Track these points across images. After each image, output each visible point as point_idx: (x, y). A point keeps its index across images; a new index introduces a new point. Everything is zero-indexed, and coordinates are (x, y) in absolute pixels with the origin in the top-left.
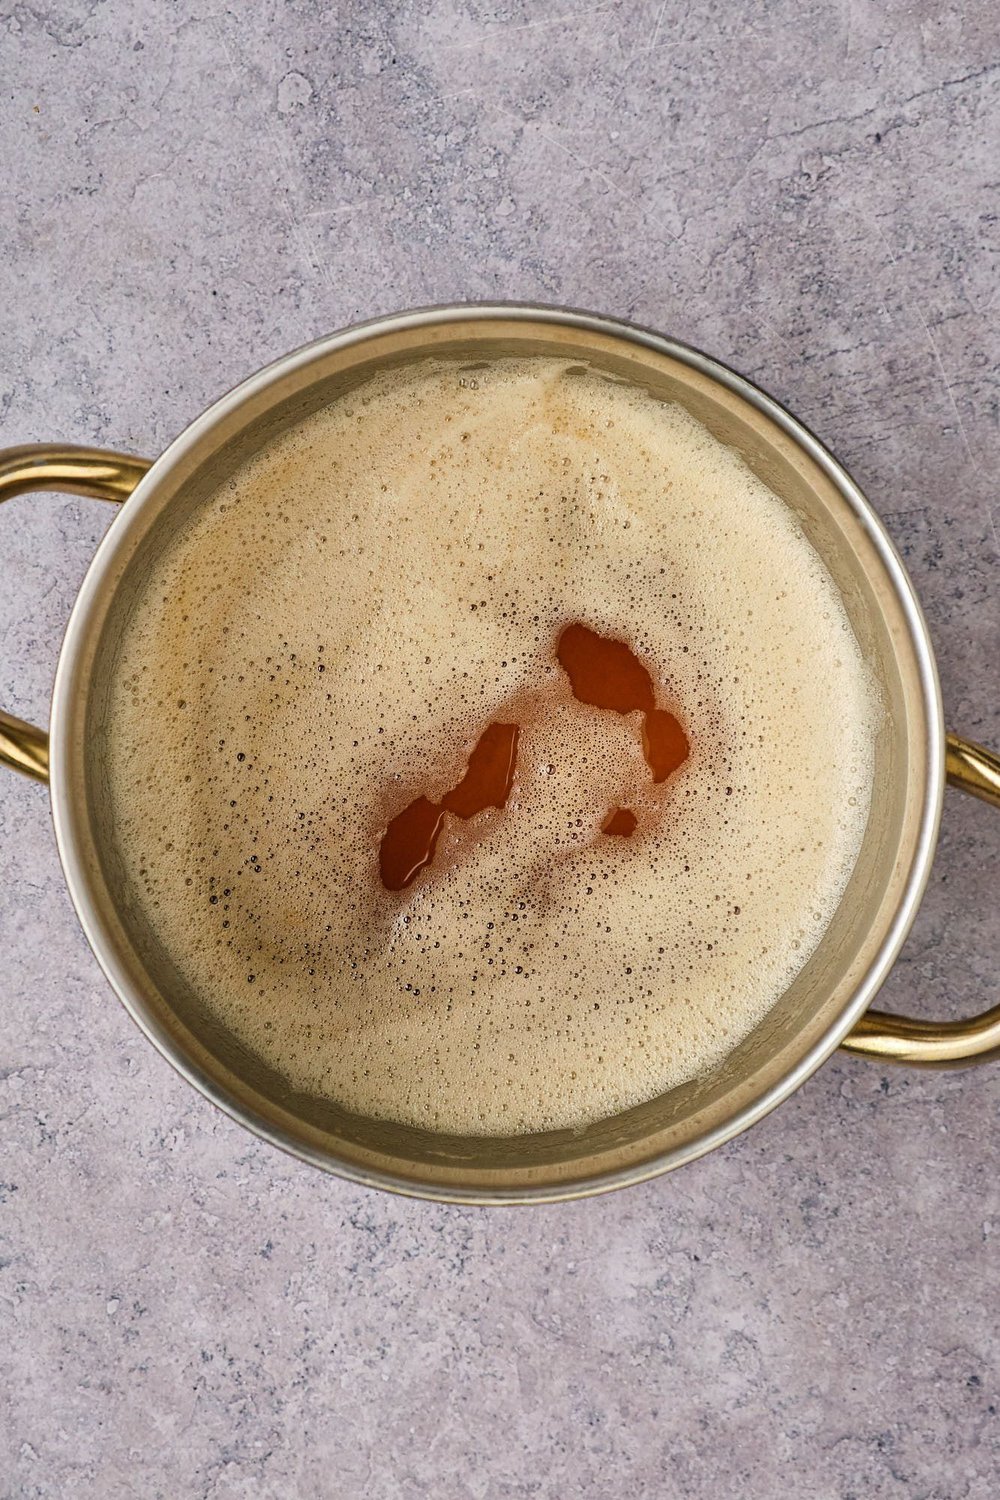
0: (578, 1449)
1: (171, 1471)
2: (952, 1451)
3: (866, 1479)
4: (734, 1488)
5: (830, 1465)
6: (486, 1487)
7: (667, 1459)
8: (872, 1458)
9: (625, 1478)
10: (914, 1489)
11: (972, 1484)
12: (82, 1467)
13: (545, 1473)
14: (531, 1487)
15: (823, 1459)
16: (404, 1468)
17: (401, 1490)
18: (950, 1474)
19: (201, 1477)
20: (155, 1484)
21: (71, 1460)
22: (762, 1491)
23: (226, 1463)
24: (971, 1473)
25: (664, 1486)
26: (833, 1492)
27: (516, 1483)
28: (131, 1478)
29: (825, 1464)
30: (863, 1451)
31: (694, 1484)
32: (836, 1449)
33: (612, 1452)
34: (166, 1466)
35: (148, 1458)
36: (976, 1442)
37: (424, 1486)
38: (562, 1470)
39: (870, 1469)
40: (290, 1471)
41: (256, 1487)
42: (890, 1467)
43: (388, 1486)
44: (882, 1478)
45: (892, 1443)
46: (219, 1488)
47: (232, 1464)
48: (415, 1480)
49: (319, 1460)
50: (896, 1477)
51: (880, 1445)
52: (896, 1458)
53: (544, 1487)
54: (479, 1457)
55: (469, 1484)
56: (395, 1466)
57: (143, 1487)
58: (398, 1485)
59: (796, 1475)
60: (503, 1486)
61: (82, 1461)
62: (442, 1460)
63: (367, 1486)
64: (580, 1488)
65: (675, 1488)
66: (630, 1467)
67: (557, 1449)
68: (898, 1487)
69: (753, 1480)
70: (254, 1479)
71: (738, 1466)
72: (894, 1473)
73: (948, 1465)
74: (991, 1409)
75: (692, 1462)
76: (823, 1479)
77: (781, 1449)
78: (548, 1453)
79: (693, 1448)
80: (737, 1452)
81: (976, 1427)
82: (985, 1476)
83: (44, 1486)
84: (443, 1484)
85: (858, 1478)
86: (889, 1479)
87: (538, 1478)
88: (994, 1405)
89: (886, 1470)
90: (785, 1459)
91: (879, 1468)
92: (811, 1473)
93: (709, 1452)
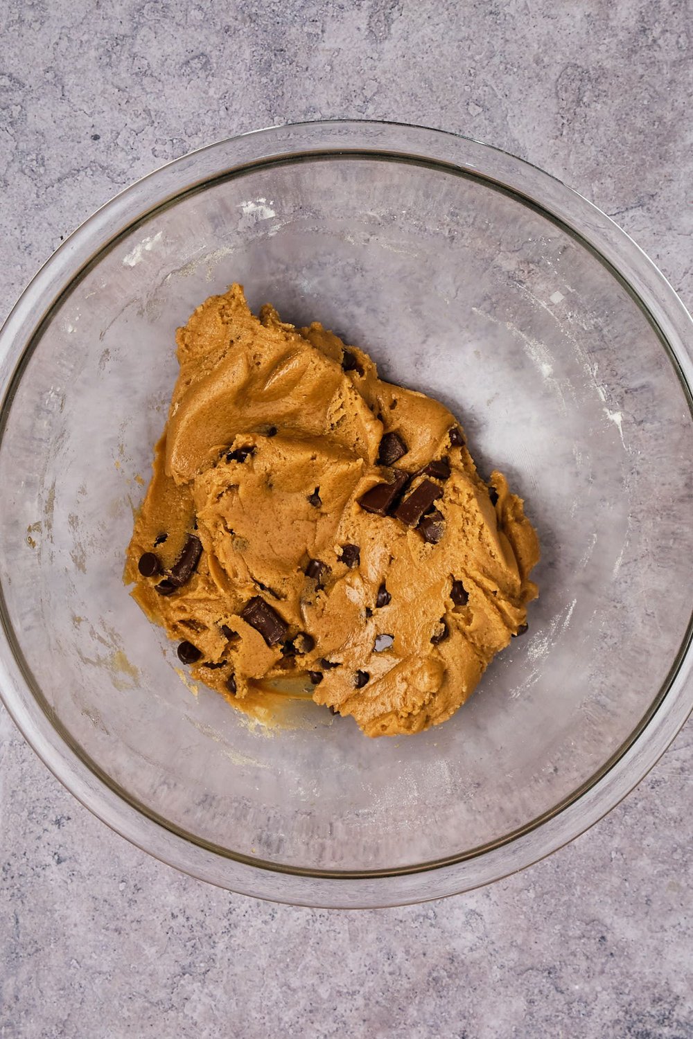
0: (380, 973)
1: (153, 978)
2: (589, 977)
3: (541, 992)
4: (467, 996)
5: (521, 984)
6: (328, 993)
7: (430, 979)
8: (544, 980)
9: (407, 990)
10: (567, 997)
11: (599, 995)
12: (104, 974)
13: (362, 985)
14: (354, 993)
15: (517, 980)
16: (284, 980)
17: (281, 992)
18: (587, 989)
19: (170, 982)
20: (144, 985)
21: (98, 970)
22: (483, 998)
23: (184, 974)
24: (599, 989)
25: (428, 993)
26: (522, 999)
27: (345, 990)
28: (131, 981)
29: (518, 983)
30: (540, 977)
31: (445, 993)
32: (525, 975)
33: (400, 974)
34: (151, 975)
35: (141, 970)
36: (602, 972)
37: (294, 990)
38: (371, 984)
39: (543, 986)
40: (219, 980)
41: (201, 989)
42: (554, 985)
43: (275, 990)
44: (550, 992)
45: (556, 972)
46: (180, 988)
47: (187, 975)
48: (289, 987)
49: (236, 975)
50: (557, 991)
51: (549, 973)
52: (558, 981)
53: (361, 993)
54: (325, 976)
55: (319, 990)
56: (278, 979)
57: (138, 986)
58: (279, 990)
59: (502, 989)
60: (339, 992)
61: (104, 970)
62: (304, 977)
63: (262, 989)
64: (381, 994)
65: (434, 995)
66: (410, 983)
67: (369, 972)
68: (559, 996)
69: (478, 991)
70: (199, 984)
71: (470, 983)
72: (556, 988)
73: (586, 985)
74: (612, 954)
75: (444, 981)
76: (517, 991)
77: (494, 975)
78: (364, 974)
79: (445, 973)
80: (470, 976)
81: (603, 964)
82: (606, 990)
83: (83, 982)
84: (305, 990)
85: (536, 991)
86: (554, 992)
87: (358, 988)
88: (613, 952)
89: (552, 987)
90: (496, 980)
91: (548, 986)
92: (510, 988)
93: (454, 976)
